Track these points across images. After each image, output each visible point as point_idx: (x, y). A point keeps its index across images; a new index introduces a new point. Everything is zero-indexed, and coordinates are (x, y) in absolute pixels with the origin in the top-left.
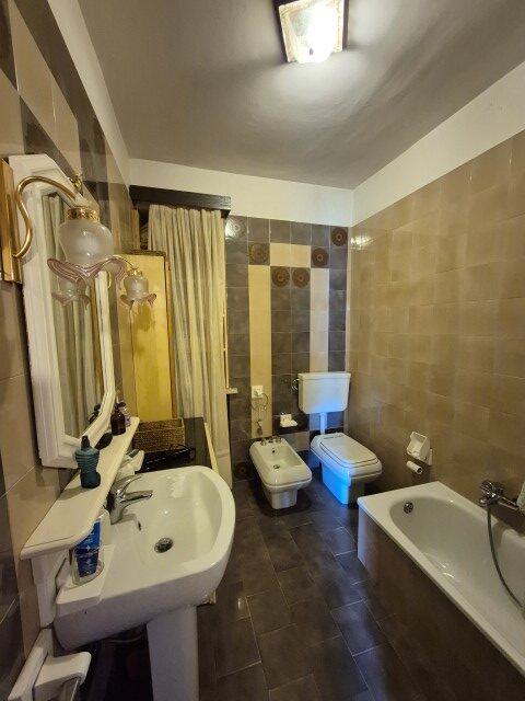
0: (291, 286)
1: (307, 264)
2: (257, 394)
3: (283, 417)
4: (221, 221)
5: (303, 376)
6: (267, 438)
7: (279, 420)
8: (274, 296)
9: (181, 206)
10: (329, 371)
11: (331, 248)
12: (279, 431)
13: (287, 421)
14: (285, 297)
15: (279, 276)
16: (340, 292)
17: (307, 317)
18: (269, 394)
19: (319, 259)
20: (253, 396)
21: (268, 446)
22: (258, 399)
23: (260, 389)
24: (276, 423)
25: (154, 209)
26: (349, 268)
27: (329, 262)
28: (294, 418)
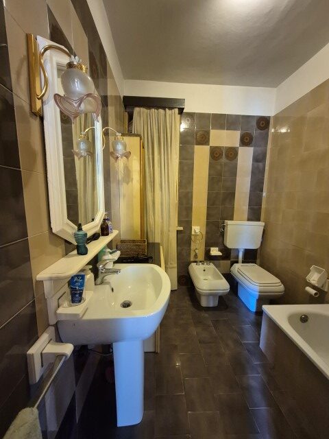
0: (224, 160)
1: (236, 143)
2: (195, 232)
3: (212, 249)
4: (178, 117)
5: (229, 222)
6: (200, 262)
7: (209, 251)
8: (211, 166)
9: (153, 107)
10: (249, 220)
11: (255, 132)
12: (209, 258)
13: (215, 251)
14: (219, 167)
15: (215, 154)
16: (261, 164)
17: (234, 181)
18: (204, 233)
19: (246, 141)
20: (193, 233)
21: (201, 267)
22: (196, 235)
23: (198, 229)
24: (207, 252)
25: (137, 110)
26: (269, 146)
27: (253, 142)
28: (220, 250)
